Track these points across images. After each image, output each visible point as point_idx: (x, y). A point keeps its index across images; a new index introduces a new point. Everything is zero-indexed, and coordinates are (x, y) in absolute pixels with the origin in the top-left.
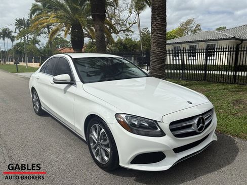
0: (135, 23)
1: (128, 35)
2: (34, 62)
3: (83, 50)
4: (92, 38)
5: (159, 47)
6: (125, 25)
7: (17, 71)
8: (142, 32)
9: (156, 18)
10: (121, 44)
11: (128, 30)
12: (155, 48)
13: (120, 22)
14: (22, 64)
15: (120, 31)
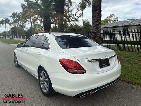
0: (80, 16)
1: (76, 23)
2: (23, 38)
3: (50, 31)
4: (55, 25)
5: (97, 30)
6: (75, 17)
7: (12, 43)
8: (84, 21)
9: (95, 12)
10: (72, 28)
11: (76, 20)
12: (95, 30)
13: (72, 15)
14: (15, 39)
15: (72, 20)
